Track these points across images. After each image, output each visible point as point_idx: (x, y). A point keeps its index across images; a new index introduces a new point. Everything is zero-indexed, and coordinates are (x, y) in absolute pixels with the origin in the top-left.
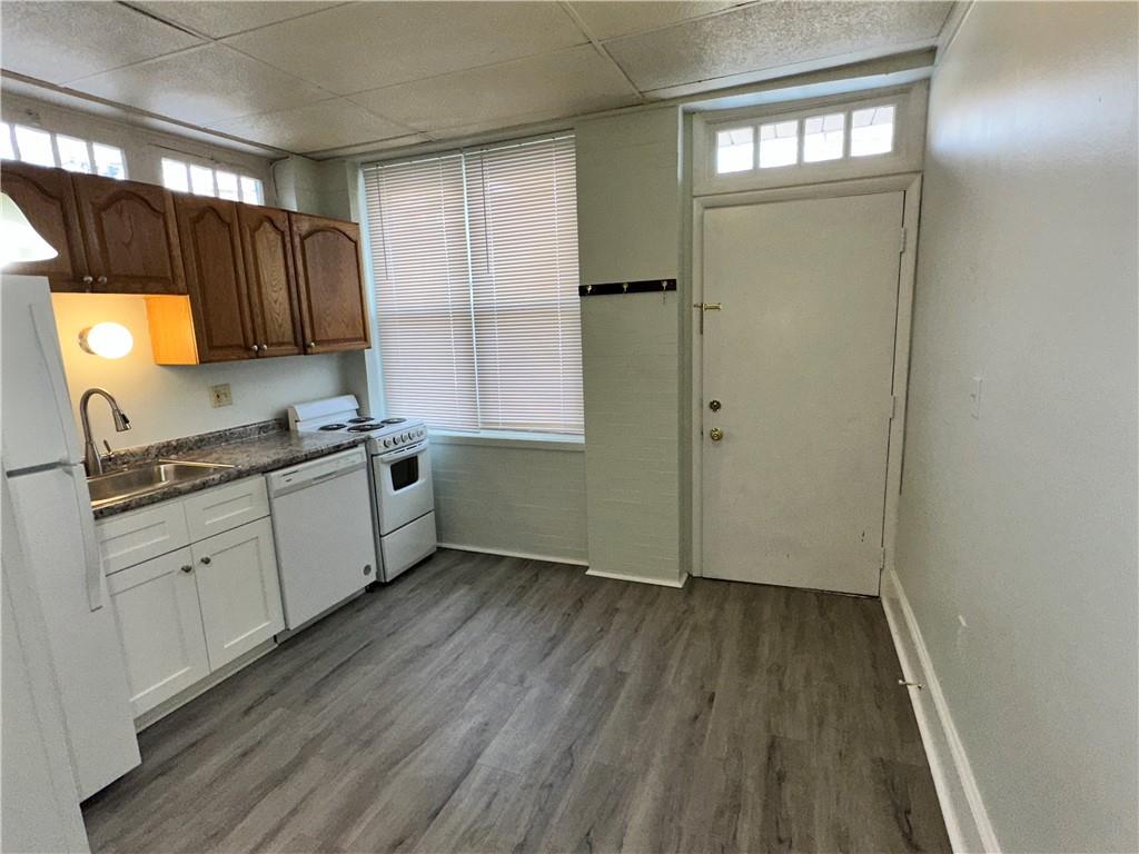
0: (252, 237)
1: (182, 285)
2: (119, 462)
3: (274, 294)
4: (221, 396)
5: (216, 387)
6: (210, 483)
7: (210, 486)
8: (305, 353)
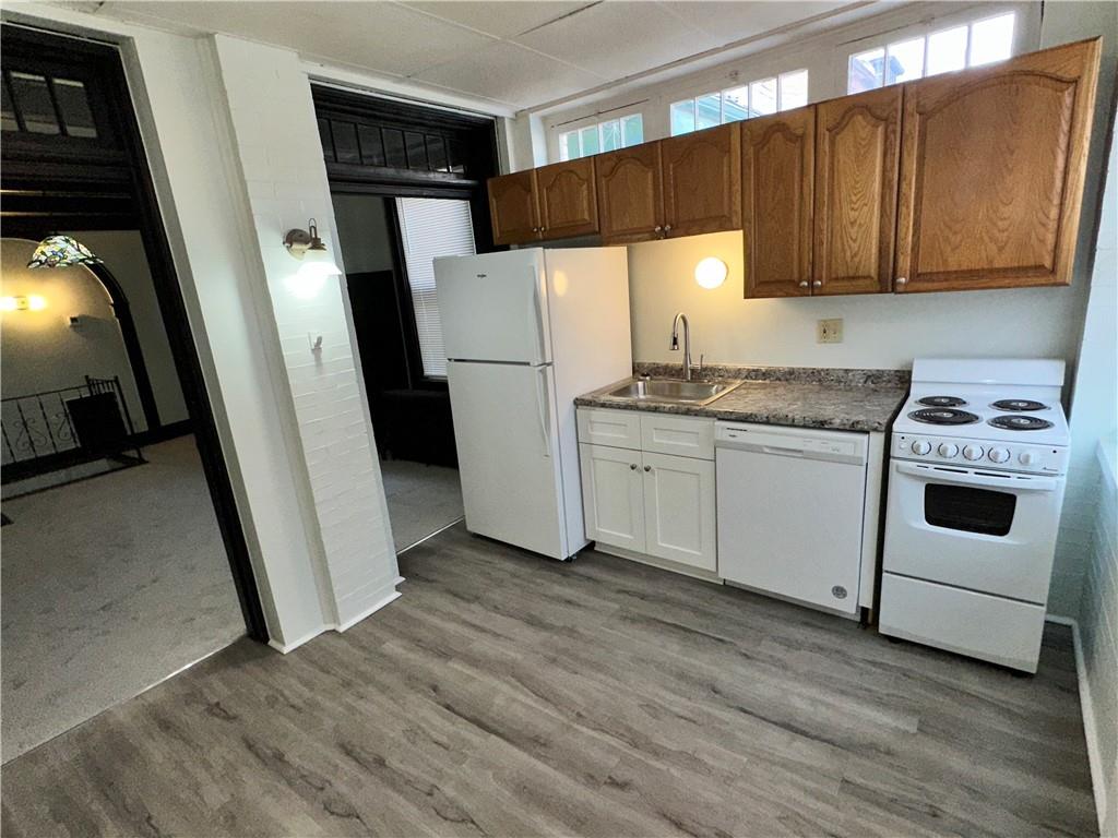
0: (833, 143)
1: (736, 220)
2: (717, 374)
3: (852, 213)
4: (828, 331)
5: (825, 321)
6: (661, 409)
7: (660, 412)
8: (894, 291)
